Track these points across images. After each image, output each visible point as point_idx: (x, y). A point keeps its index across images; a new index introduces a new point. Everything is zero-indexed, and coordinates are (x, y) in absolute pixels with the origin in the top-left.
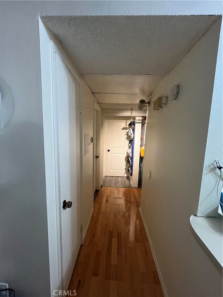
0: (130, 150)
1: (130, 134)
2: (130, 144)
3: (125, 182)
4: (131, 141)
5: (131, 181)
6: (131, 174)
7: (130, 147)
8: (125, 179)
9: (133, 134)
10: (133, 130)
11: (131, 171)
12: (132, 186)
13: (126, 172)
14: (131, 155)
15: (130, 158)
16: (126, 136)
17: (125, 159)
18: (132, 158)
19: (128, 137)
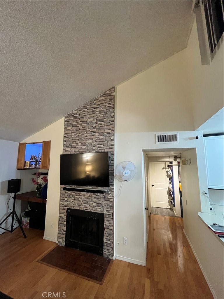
0: (171, 186)
1: (169, 173)
2: (170, 181)
3: (169, 212)
4: (171, 179)
5: (174, 212)
6: (174, 206)
7: (170, 183)
8: (169, 210)
9: (172, 174)
10: (172, 170)
11: (173, 203)
12: (176, 216)
13: (169, 204)
14: (172, 189)
15: (171, 192)
16: (166, 174)
17: (168, 193)
18: (173, 192)
19: (168, 175)
